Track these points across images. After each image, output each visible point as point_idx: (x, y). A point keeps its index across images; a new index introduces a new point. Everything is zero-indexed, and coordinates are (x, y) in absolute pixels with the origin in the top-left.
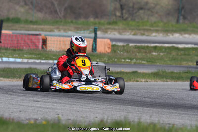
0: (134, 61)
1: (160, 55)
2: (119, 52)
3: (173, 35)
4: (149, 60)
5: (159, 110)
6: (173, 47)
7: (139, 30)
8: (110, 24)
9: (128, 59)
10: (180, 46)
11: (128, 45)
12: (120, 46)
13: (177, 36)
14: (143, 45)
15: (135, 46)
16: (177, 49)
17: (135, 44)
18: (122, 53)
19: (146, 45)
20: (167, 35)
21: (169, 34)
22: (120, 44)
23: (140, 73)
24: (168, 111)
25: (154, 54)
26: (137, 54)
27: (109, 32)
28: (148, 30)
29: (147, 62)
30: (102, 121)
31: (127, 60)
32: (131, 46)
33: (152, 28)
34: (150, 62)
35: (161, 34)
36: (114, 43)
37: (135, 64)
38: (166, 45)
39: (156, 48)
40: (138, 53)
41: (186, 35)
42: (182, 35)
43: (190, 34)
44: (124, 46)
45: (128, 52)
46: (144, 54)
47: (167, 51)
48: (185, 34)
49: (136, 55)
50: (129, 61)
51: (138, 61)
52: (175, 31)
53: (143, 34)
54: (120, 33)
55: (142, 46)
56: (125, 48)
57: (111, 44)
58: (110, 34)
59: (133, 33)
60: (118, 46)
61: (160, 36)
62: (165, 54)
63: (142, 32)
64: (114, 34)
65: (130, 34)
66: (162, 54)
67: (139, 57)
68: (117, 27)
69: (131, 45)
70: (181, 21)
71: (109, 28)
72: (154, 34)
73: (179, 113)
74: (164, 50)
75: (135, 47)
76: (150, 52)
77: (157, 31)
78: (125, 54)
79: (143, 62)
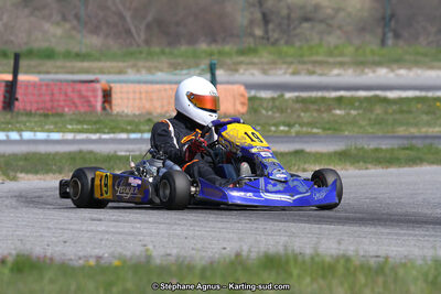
0: (297, 128)
1: (348, 114)
2: (264, 112)
3: (374, 72)
4: (327, 126)
5: (355, 228)
6: (376, 96)
7: (304, 63)
8: (242, 53)
9: (285, 126)
10: (392, 95)
11: (282, 96)
12: (266, 99)
13: (382, 75)
14: (314, 94)
15: (297, 97)
16: (386, 100)
17: (296, 94)
18: (270, 113)
19: (320, 94)
20: (362, 72)
21: (366, 70)
22: (265, 94)
23: (309, 153)
24: (373, 229)
25: (338, 112)
26: (302, 114)
27: (241, 71)
28: (321, 63)
29: (324, 129)
30: (238, 255)
31: (282, 128)
32: (290, 99)
33: (331, 60)
34: (329, 129)
35: (350, 71)
36: (253, 93)
37: (298, 135)
38: (362, 94)
39: (340, 99)
40: (305, 112)
41: (402, 72)
42: (393, 70)
43: (409, 69)
44: (273, 99)
45: (281, 111)
46: (315, 114)
47: (365, 105)
48: (400, 68)
49: (299, 116)
50: (286, 129)
51: (304, 129)
52: (379, 64)
53: (311, 73)
54: (265, 72)
55: (310, 97)
56: (277, 103)
57: (247, 95)
58: (243, 74)
59: (290, 70)
60: (261, 99)
61: (348, 76)
62: (361, 112)
63: (310, 67)
64: (253, 74)
65: (285, 73)
66: (353, 112)
67: (305, 120)
68: (256, 60)
69: (288, 95)
70: (390, 42)
71: (241, 63)
72: (336, 71)
73: (396, 234)
74: (357, 104)
75: (297, 100)
76: (329, 109)
77: (342, 65)
78: (277, 115)
79: (315, 130)
